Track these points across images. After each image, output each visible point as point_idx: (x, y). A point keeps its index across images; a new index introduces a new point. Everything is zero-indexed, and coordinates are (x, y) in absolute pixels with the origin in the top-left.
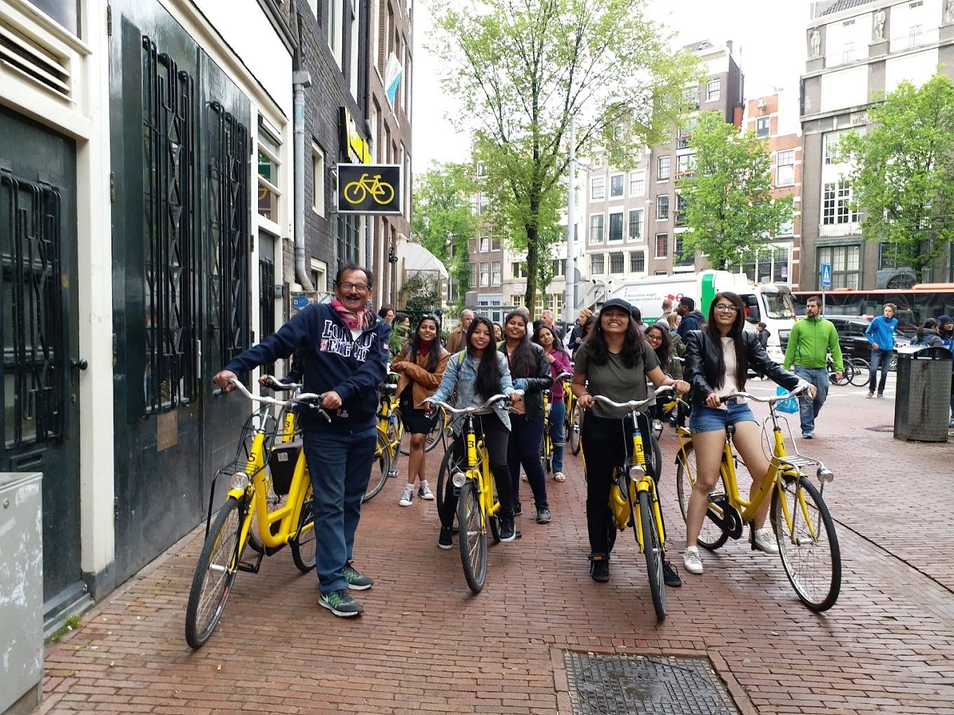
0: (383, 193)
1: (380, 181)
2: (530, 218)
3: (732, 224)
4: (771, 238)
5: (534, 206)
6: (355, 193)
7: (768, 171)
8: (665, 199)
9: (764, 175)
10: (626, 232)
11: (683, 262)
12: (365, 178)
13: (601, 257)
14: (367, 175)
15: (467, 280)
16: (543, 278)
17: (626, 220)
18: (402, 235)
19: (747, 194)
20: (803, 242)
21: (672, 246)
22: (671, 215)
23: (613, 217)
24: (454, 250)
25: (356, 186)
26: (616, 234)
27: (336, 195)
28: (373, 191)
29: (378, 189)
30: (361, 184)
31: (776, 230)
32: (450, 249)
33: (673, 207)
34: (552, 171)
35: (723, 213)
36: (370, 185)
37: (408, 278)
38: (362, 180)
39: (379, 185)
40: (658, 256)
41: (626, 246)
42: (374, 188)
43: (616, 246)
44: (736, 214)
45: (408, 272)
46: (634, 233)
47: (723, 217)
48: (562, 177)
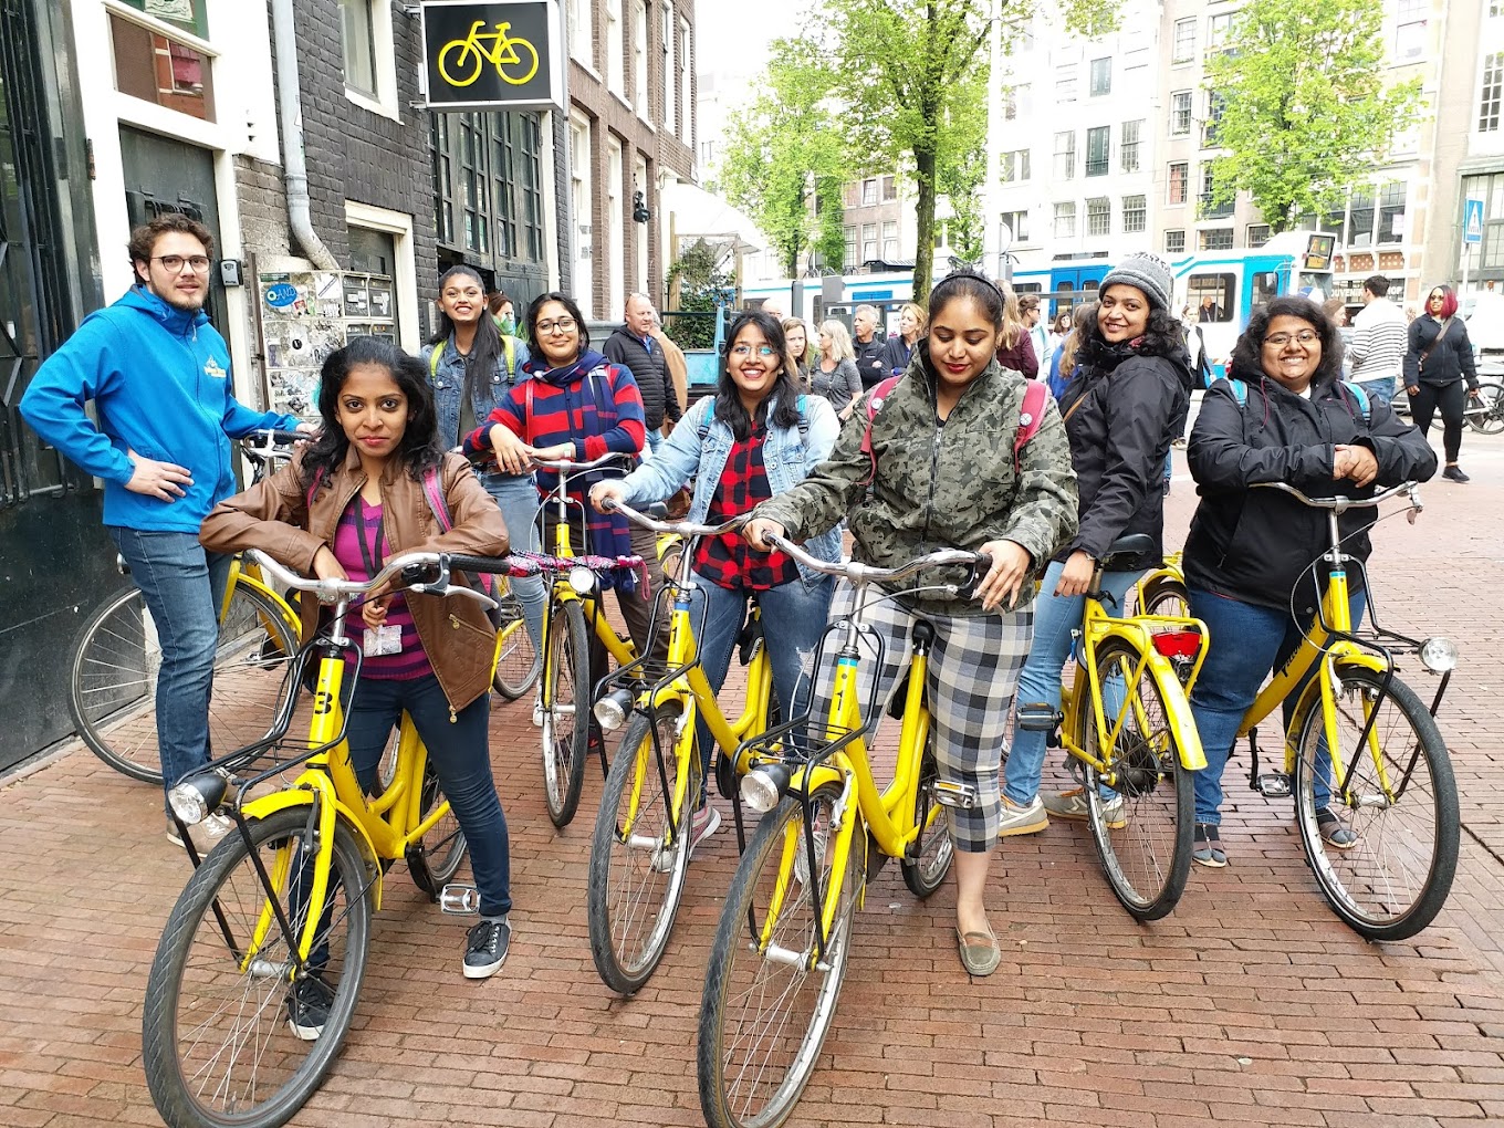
0: (516, 60)
1: (508, 34)
2: (920, 132)
3: (1303, 136)
4: (1377, 163)
5: (929, 109)
6: (460, 63)
7: (1376, 35)
8: (1185, 98)
9: (1370, 42)
10: (1115, 161)
11: (1213, 212)
12: (480, 30)
13: (1070, 206)
14: (483, 23)
15: (840, 255)
16: (967, 247)
17: (1115, 140)
18: (667, 170)
19: (1334, 81)
20: (1436, 167)
21: (1196, 185)
22: (1194, 126)
23: (1093, 134)
24: (819, 205)
25: (461, 47)
26: (1098, 165)
27: (423, 69)
28: (495, 58)
29: (505, 54)
30: (471, 43)
31: (1386, 146)
32: (810, 202)
33: (1200, 109)
34: (962, 43)
35: (1288, 117)
36: (489, 45)
37: (681, 250)
38: (473, 36)
39: (508, 43)
40: (1172, 203)
41: (1115, 186)
42: (498, 50)
43: (1098, 186)
44: (1311, 120)
45: (681, 241)
46: (1130, 162)
47: (1287, 125)
48: (980, 51)
